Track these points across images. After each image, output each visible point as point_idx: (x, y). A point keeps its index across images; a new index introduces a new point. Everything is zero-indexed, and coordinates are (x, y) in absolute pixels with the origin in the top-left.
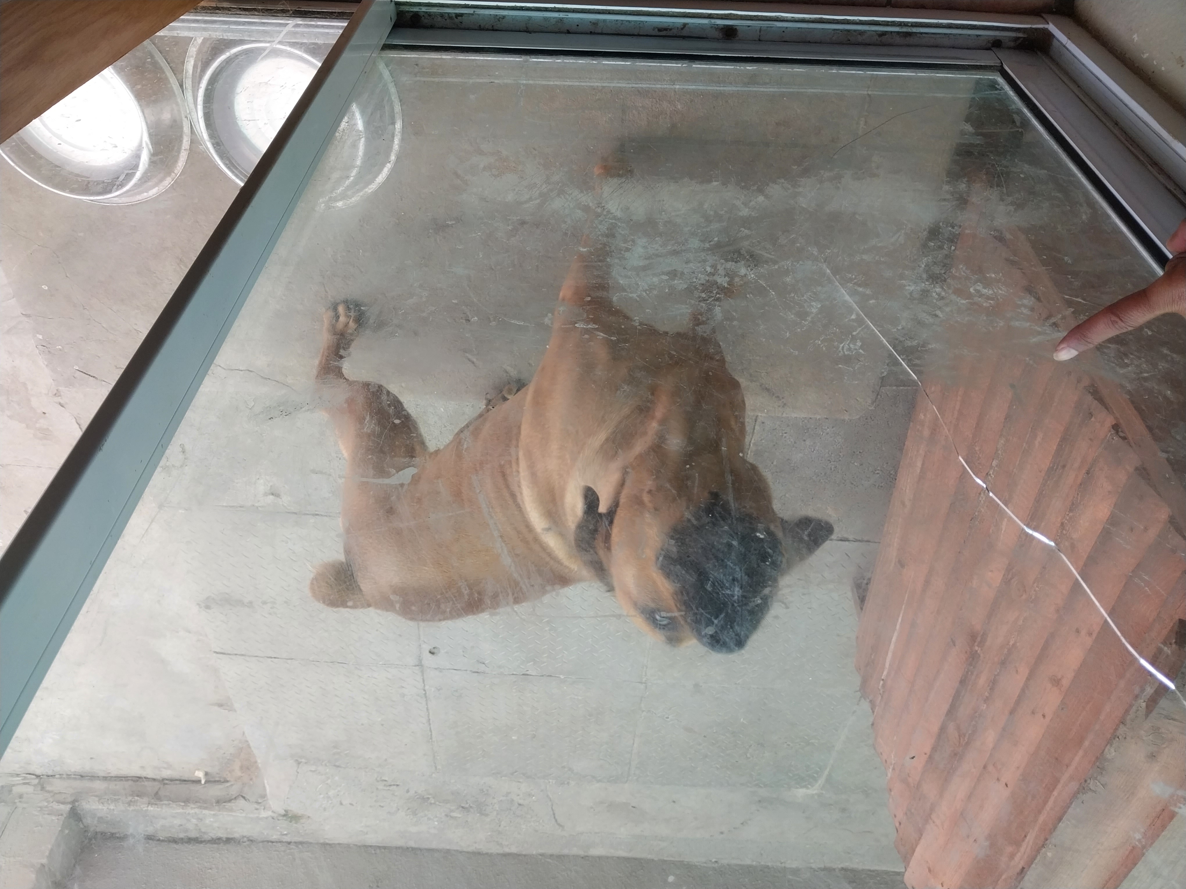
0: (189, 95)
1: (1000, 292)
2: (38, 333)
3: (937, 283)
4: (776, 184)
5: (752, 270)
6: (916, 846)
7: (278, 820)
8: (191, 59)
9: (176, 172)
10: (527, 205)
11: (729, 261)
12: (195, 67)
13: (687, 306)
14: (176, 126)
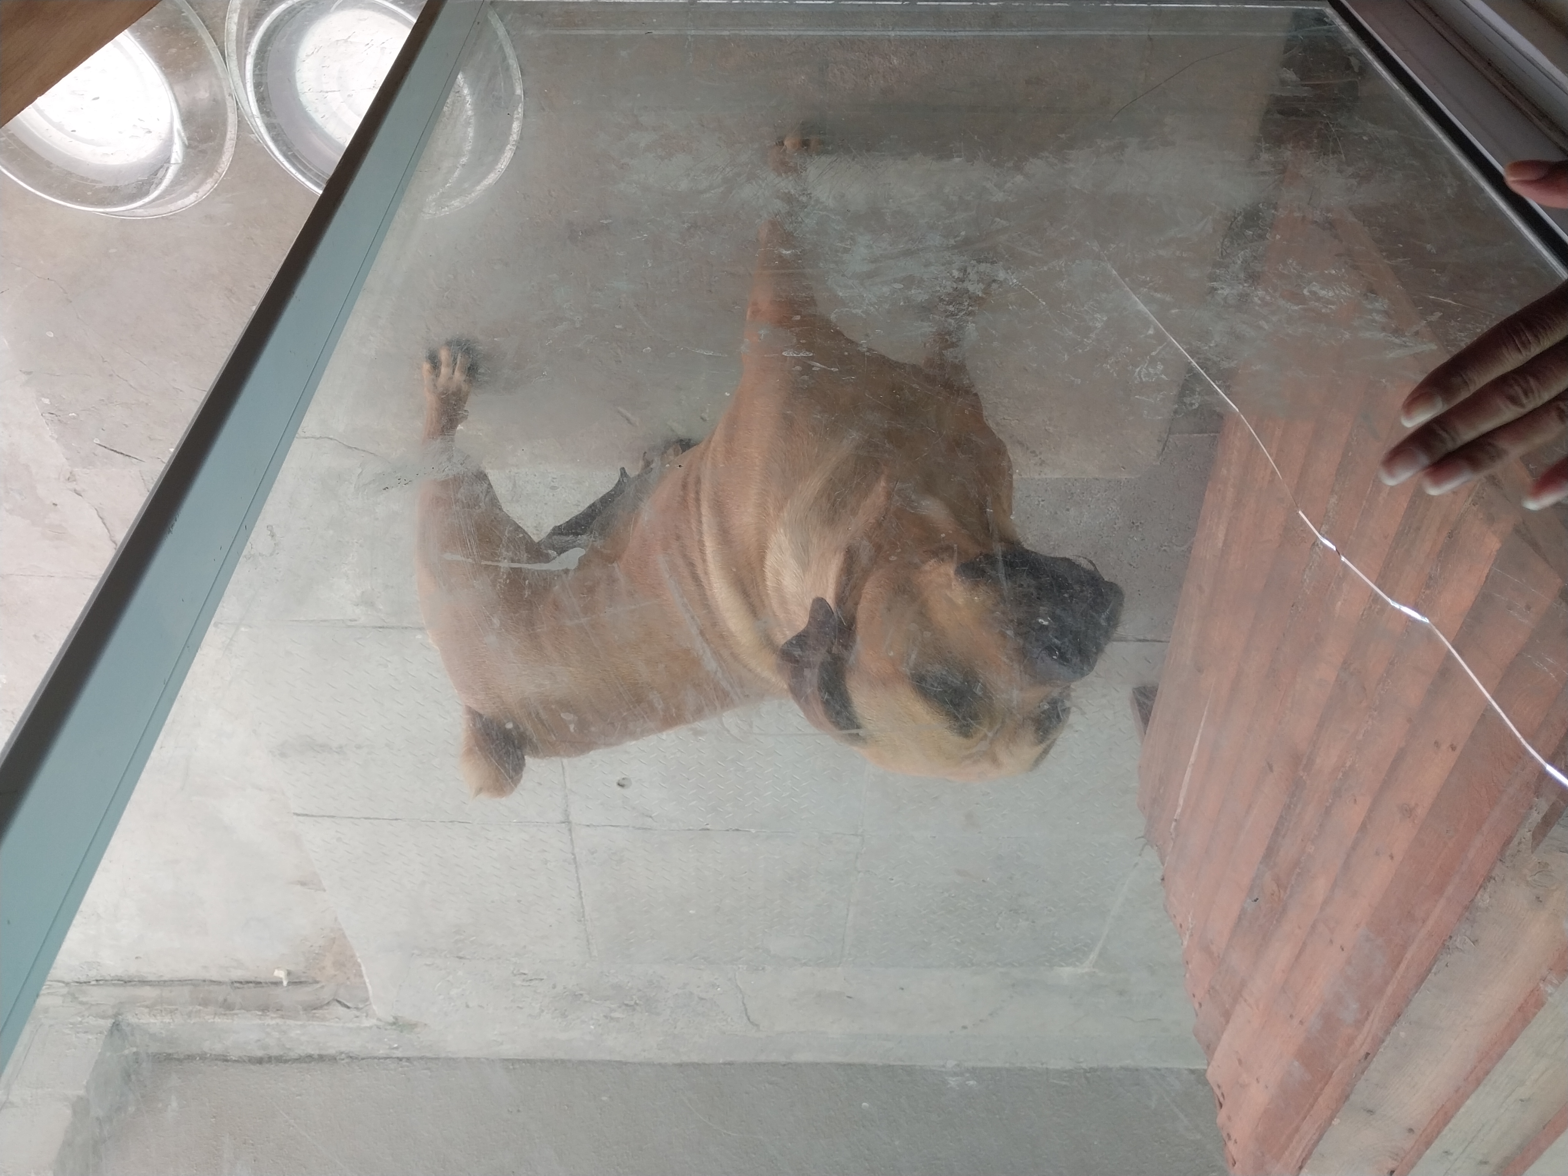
0: (233, 64)
1: (1344, 293)
2: (43, 396)
3: (1258, 284)
4: (1038, 158)
5: (1013, 273)
6: (1223, 1033)
7: (386, 1029)
8: (234, 15)
9: (220, 170)
10: (708, 195)
11: (982, 262)
12: (240, 25)
13: (930, 324)
14: (217, 108)
